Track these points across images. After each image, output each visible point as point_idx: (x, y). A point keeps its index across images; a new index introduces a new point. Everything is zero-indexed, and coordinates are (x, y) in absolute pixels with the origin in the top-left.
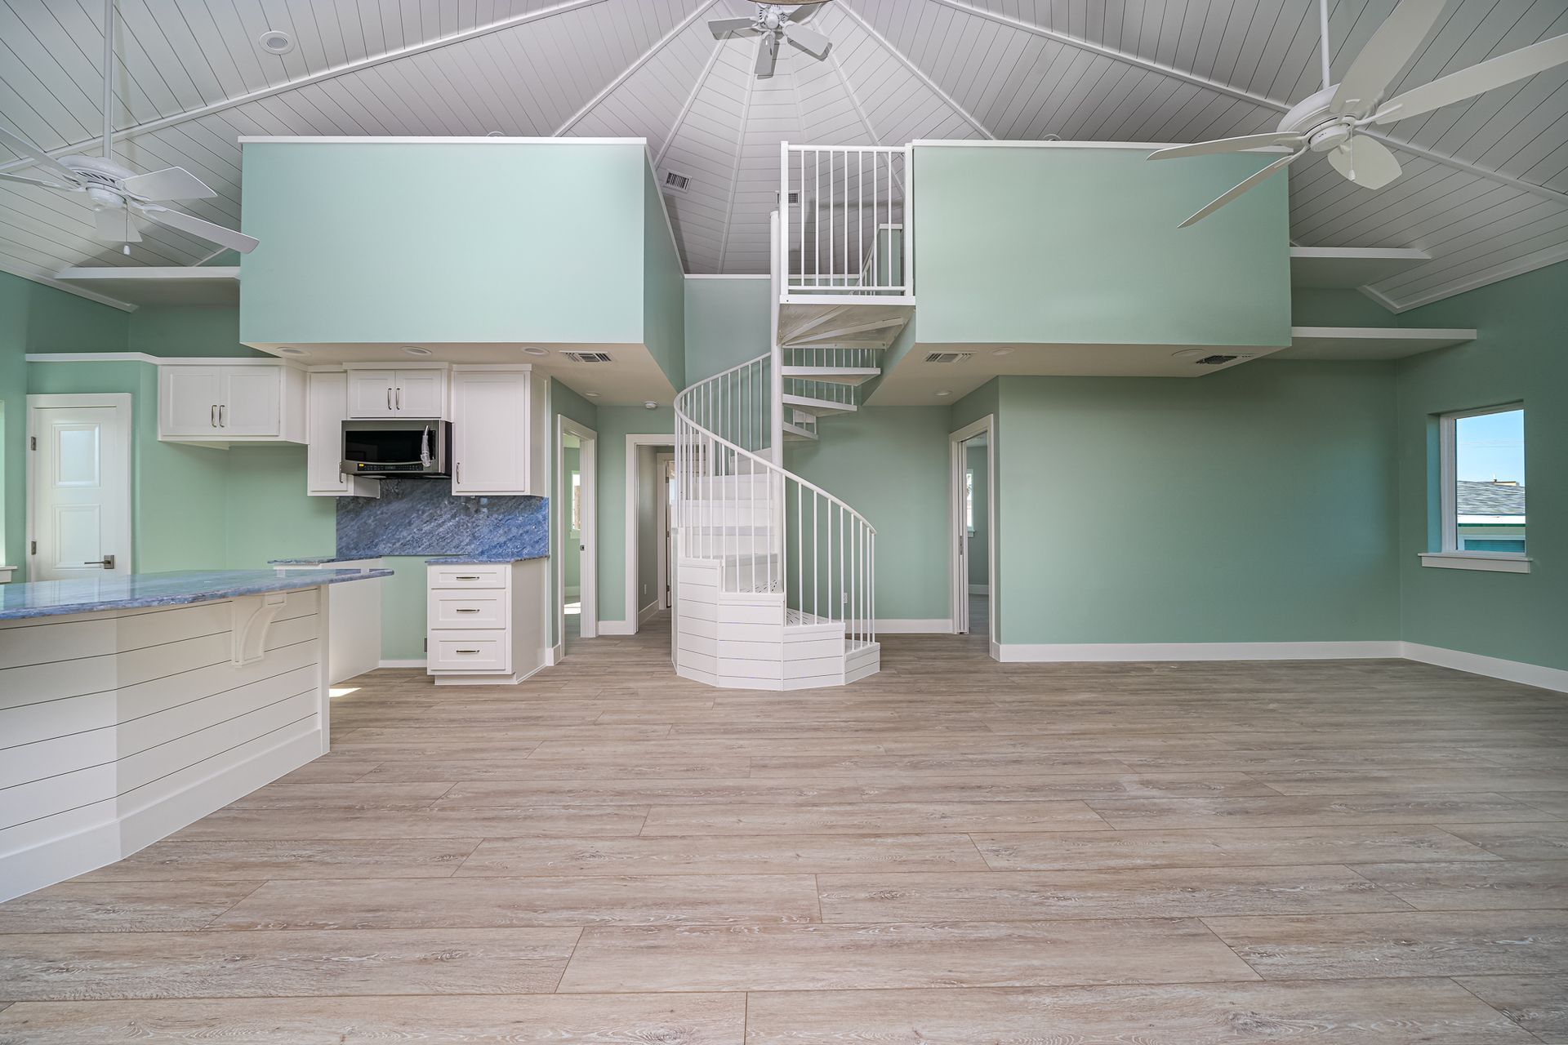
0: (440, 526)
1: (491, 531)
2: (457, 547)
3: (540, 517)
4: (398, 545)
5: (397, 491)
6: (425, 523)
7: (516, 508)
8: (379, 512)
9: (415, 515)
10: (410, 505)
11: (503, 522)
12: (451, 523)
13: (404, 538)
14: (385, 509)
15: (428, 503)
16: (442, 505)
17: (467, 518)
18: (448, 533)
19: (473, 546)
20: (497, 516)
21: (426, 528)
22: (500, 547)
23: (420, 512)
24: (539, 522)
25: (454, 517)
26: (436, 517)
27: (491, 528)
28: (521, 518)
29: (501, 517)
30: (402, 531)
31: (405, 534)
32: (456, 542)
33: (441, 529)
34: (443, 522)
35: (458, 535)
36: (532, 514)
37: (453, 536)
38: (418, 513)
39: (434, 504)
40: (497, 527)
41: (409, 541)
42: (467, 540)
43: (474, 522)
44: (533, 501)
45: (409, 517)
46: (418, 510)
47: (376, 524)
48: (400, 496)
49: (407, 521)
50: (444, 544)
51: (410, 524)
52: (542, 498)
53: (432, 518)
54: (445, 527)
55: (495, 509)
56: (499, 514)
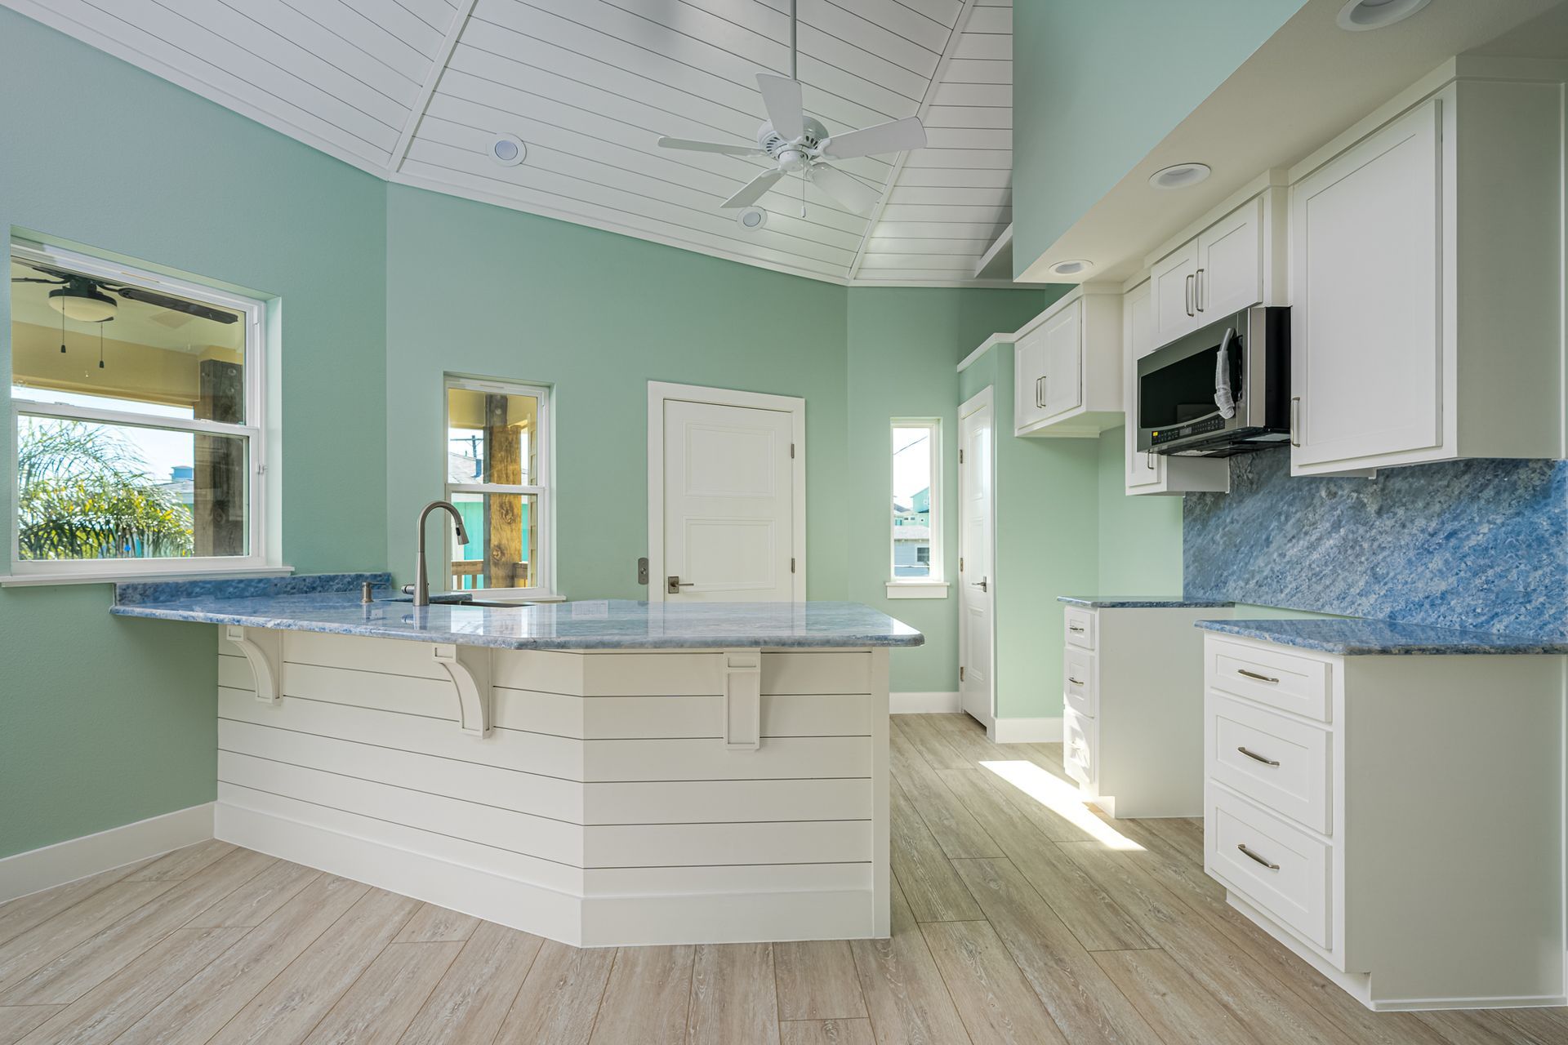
0: (1312, 547)
1: (1410, 562)
2: (1342, 598)
3: (1544, 524)
4: (1252, 583)
5: (1250, 476)
6: (1290, 540)
7: (1474, 498)
8: (1228, 520)
9: (1275, 524)
10: (1268, 504)
11: (1440, 538)
12: (1331, 542)
13: (1260, 571)
14: (1235, 513)
15: (1294, 498)
16: (1317, 501)
17: (1361, 530)
18: (1326, 564)
19: (1372, 598)
20: (1424, 522)
21: (1293, 552)
22: (1433, 605)
23: (1283, 518)
24: (1541, 540)
25: (1337, 526)
26: (1306, 528)
27: (1411, 554)
28: (1485, 528)
29: (1433, 525)
30: (1257, 557)
31: (1261, 562)
32: (1340, 585)
33: (1315, 556)
34: (1319, 539)
35: (1343, 569)
36: (1518, 514)
37: (1334, 571)
38: (1279, 521)
39: (1303, 498)
40: (1426, 551)
41: (1266, 578)
42: (1362, 583)
43: (1374, 540)
44: (1523, 474)
45: (1267, 529)
46: (1280, 514)
47: (1224, 543)
48: (1255, 486)
49: (1264, 537)
50: (1319, 588)
51: (1268, 542)
52: (1549, 464)
53: (1300, 532)
54: (1322, 549)
55: (1420, 504)
56: (1429, 518)
